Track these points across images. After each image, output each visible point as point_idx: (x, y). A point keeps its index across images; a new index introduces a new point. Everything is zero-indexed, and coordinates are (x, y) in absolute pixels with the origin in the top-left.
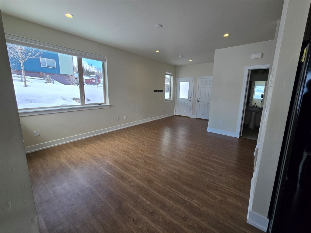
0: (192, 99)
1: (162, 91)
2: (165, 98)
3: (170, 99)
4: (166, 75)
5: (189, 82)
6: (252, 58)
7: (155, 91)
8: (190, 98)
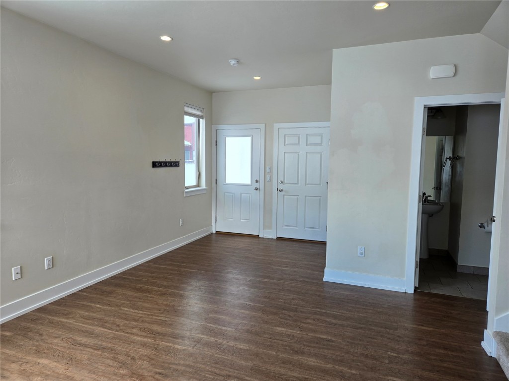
0: (261, 185)
1: (176, 164)
2: (186, 185)
3: (198, 186)
4: (185, 116)
5: (249, 139)
6: (432, 77)
7: (155, 165)
8: (257, 181)
